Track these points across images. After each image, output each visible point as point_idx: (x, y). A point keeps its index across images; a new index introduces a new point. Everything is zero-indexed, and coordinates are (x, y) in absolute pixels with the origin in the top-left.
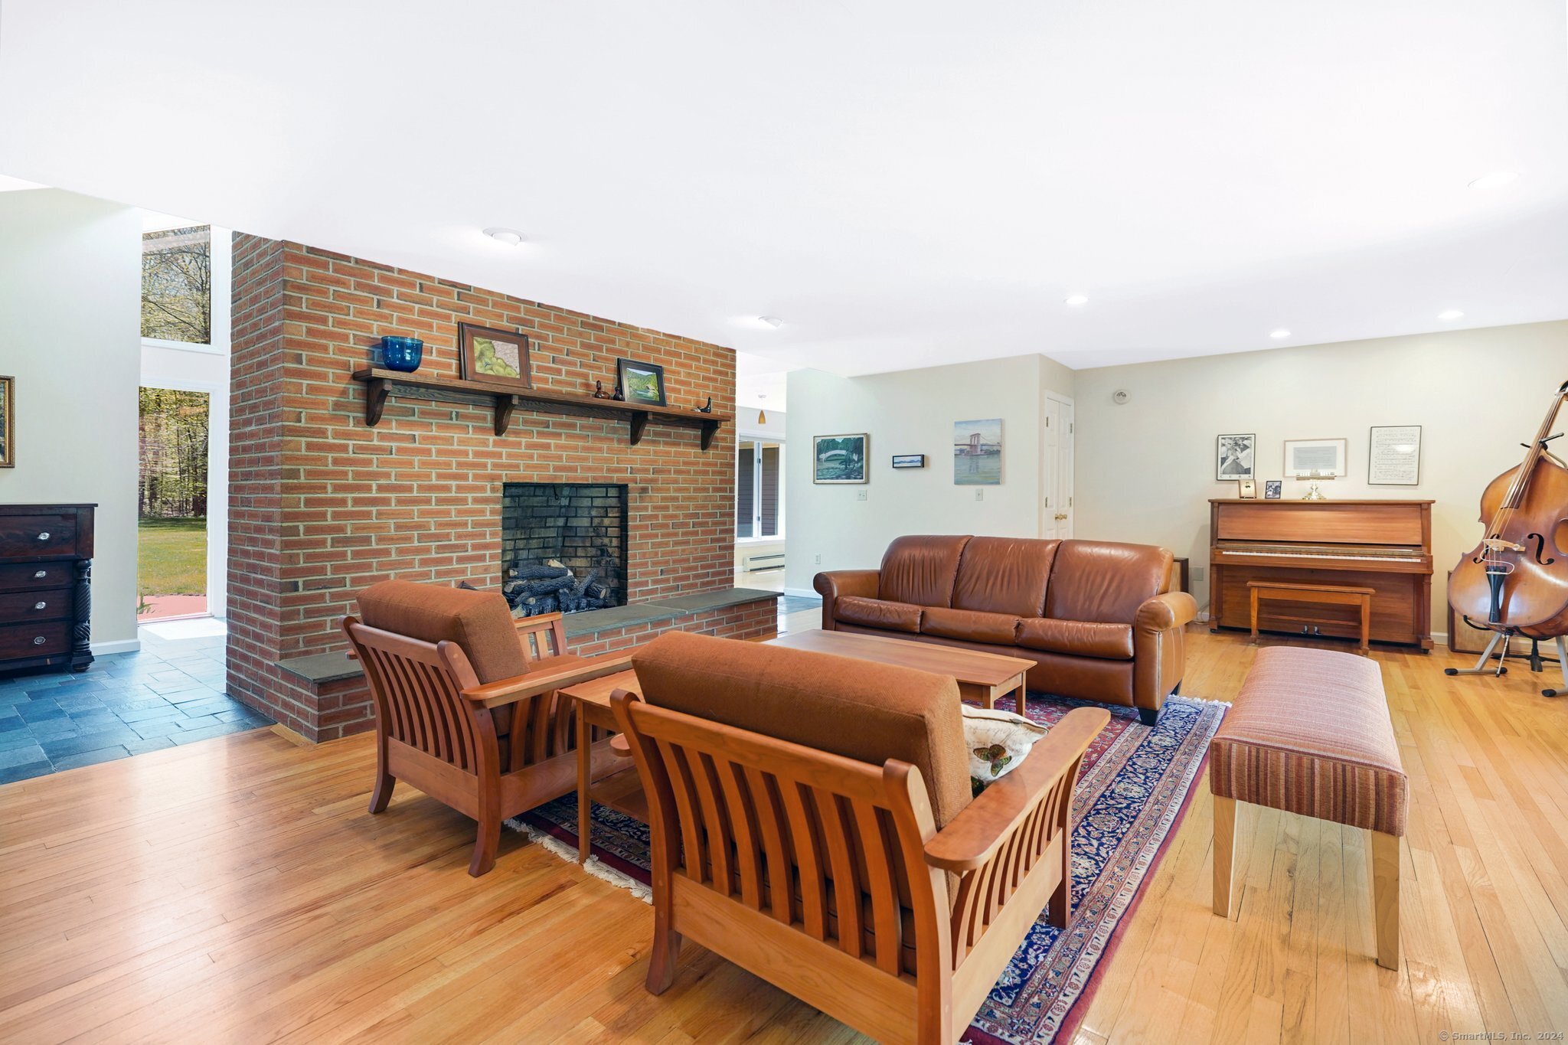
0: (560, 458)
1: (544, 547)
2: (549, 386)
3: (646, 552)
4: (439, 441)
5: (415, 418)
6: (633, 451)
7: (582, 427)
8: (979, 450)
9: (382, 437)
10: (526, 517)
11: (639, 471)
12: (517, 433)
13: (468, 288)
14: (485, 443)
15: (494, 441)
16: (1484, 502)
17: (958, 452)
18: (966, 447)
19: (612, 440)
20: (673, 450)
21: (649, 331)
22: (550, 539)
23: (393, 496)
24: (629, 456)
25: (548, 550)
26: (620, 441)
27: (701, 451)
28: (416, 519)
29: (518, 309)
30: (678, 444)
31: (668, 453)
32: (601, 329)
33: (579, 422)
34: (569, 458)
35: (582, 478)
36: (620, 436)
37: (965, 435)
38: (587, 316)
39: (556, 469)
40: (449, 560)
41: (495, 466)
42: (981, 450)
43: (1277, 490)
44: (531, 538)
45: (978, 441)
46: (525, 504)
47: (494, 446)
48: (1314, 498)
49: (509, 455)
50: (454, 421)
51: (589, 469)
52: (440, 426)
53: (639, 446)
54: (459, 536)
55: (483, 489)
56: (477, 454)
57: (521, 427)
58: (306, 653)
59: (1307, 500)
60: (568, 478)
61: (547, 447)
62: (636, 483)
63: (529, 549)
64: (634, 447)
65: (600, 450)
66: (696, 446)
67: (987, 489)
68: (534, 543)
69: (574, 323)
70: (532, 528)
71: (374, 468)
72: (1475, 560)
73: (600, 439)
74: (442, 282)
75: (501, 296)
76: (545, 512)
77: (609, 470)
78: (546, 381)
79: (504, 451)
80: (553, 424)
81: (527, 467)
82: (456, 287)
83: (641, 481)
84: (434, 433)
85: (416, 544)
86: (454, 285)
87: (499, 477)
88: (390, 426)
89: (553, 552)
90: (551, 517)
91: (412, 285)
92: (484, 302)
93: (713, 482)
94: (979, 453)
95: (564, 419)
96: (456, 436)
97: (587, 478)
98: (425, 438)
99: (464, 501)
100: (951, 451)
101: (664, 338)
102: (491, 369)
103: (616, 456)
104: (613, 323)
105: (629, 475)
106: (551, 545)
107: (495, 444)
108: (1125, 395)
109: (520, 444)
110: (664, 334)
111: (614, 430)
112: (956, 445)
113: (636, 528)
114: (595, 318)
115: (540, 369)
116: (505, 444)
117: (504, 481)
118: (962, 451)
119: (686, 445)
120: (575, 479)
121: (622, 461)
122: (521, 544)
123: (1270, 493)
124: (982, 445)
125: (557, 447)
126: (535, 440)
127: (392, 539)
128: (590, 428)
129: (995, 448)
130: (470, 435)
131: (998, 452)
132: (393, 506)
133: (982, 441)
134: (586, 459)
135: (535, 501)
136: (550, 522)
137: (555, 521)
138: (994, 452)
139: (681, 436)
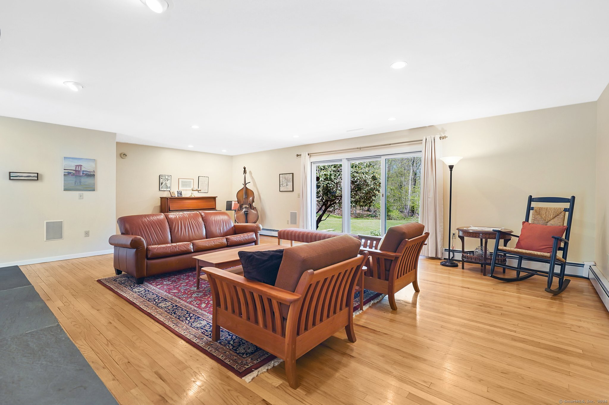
8: (81, 173)
16: (238, 195)
17: (66, 174)
18: (72, 171)
37: (72, 165)
42: (83, 174)
43: (181, 194)
45: (81, 169)
48: (193, 196)
59: (191, 197)
67: (86, 194)
72: (239, 210)
94: (81, 175)
100: (61, 173)
108: (126, 155)
112: (64, 169)
118: (69, 173)
123: (179, 195)
124: (84, 171)
129: (92, 173)
131: (94, 175)
133: (83, 169)
138: (91, 175)
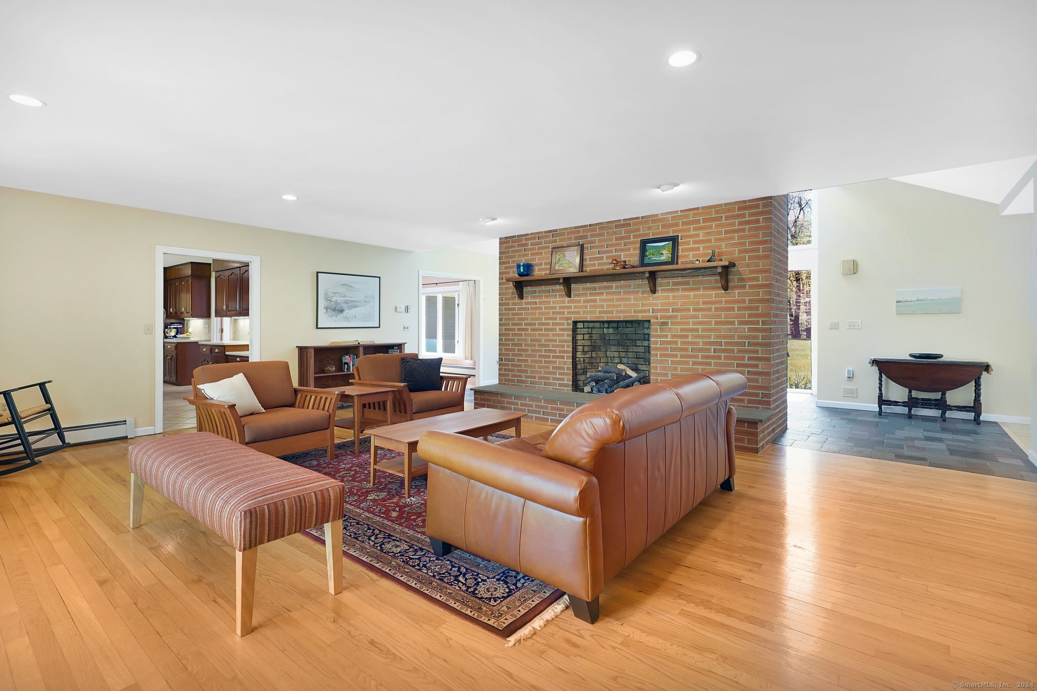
0: (602, 306)
1: (637, 358)
2: (597, 267)
3: (666, 367)
4: (545, 303)
5: (537, 294)
6: (655, 298)
7: (617, 287)
9: (526, 303)
10: (623, 340)
11: (659, 311)
12: (579, 295)
13: (556, 230)
14: (564, 302)
15: (568, 300)
19: (637, 292)
20: (692, 294)
21: (667, 213)
22: (641, 353)
23: (529, 327)
24: (651, 301)
25: (640, 360)
26: (643, 292)
27: (723, 291)
28: (537, 337)
29: (579, 232)
30: (698, 289)
31: (688, 297)
32: (629, 225)
33: (614, 284)
34: (608, 306)
35: (616, 317)
36: (643, 289)
38: (620, 221)
39: (600, 312)
40: (549, 356)
41: (568, 313)
44: (627, 352)
46: (621, 332)
47: (568, 303)
49: (575, 307)
50: (551, 294)
51: (621, 312)
52: (546, 297)
53: (659, 294)
54: (553, 346)
55: (563, 324)
56: (560, 308)
57: (581, 292)
58: (505, 384)
60: (607, 317)
61: (595, 301)
62: (657, 319)
63: (628, 358)
64: (655, 295)
65: (629, 299)
66: (717, 288)
68: (630, 355)
69: (611, 228)
70: (627, 346)
71: (523, 316)
73: (628, 293)
74: (546, 232)
75: (571, 228)
76: (635, 337)
77: (635, 312)
78: (594, 265)
79: (573, 305)
80: (598, 288)
81: (584, 312)
82: (551, 232)
83: (662, 317)
84: (543, 300)
85: (537, 348)
86: (550, 231)
87: (570, 318)
88: (528, 299)
89: (644, 361)
90: (639, 340)
91: (535, 238)
92: (563, 234)
93: (738, 316)
95: (605, 284)
96: (551, 300)
97: (620, 317)
98: (540, 303)
99: (555, 330)
101: (682, 214)
102: (562, 266)
103: (640, 303)
104: (638, 218)
105: (651, 314)
106: (641, 357)
107: (569, 302)
109: (580, 300)
110: (681, 211)
111: (639, 286)
113: (657, 349)
114: (624, 220)
115: (591, 259)
116: (573, 302)
117: (573, 320)
119: (705, 289)
120: (612, 317)
121: (644, 305)
122: (623, 354)
125: (600, 300)
126: (588, 298)
127: (529, 345)
128: (622, 287)
130: (558, 299)
132: (529, 332)
134: (620, 306)
135: (627, 330)
136: (639, 343)
137: (642, 343)
139: (701, 283)
